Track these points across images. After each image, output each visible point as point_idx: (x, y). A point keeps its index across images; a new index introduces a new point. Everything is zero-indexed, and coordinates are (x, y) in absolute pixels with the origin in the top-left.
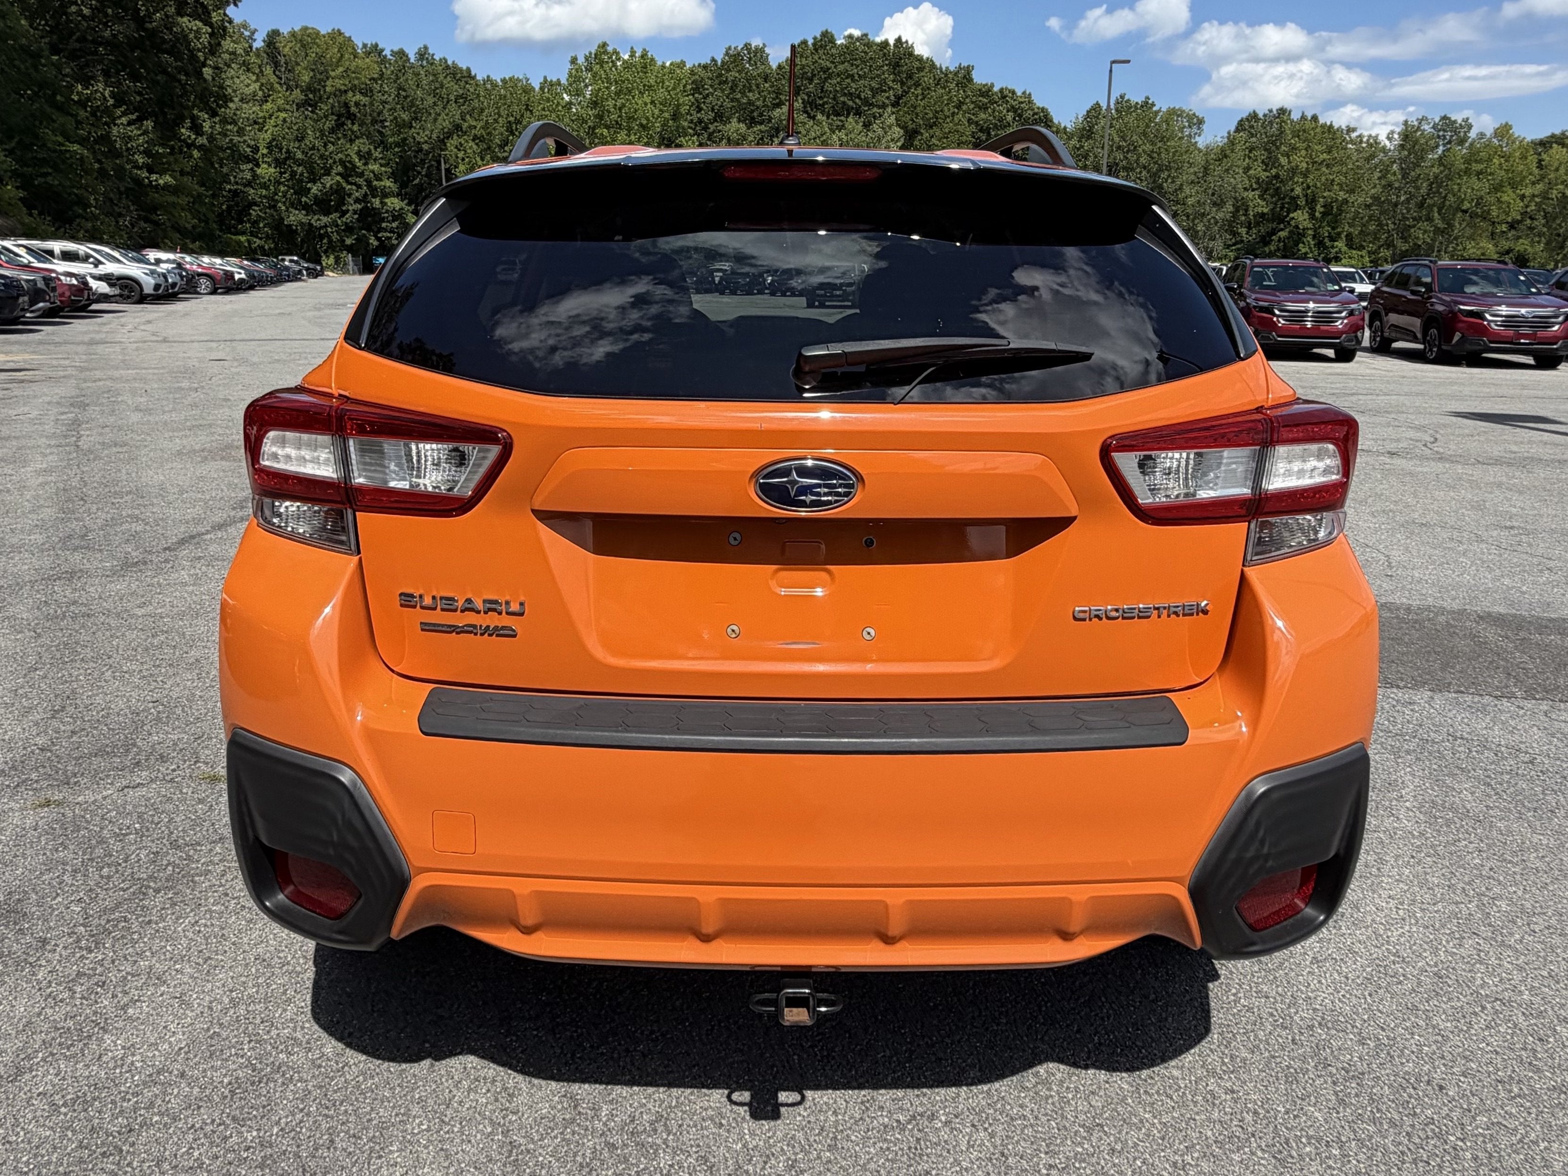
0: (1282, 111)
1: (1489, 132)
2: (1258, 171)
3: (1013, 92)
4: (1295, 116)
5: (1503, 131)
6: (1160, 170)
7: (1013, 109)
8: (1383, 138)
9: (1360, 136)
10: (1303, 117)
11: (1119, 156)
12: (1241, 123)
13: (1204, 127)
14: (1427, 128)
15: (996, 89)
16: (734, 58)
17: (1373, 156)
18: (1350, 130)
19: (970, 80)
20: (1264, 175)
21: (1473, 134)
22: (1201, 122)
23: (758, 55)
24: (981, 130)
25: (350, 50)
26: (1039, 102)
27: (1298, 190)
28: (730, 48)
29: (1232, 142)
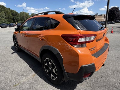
3: (14, 10)
22: (29, 14)
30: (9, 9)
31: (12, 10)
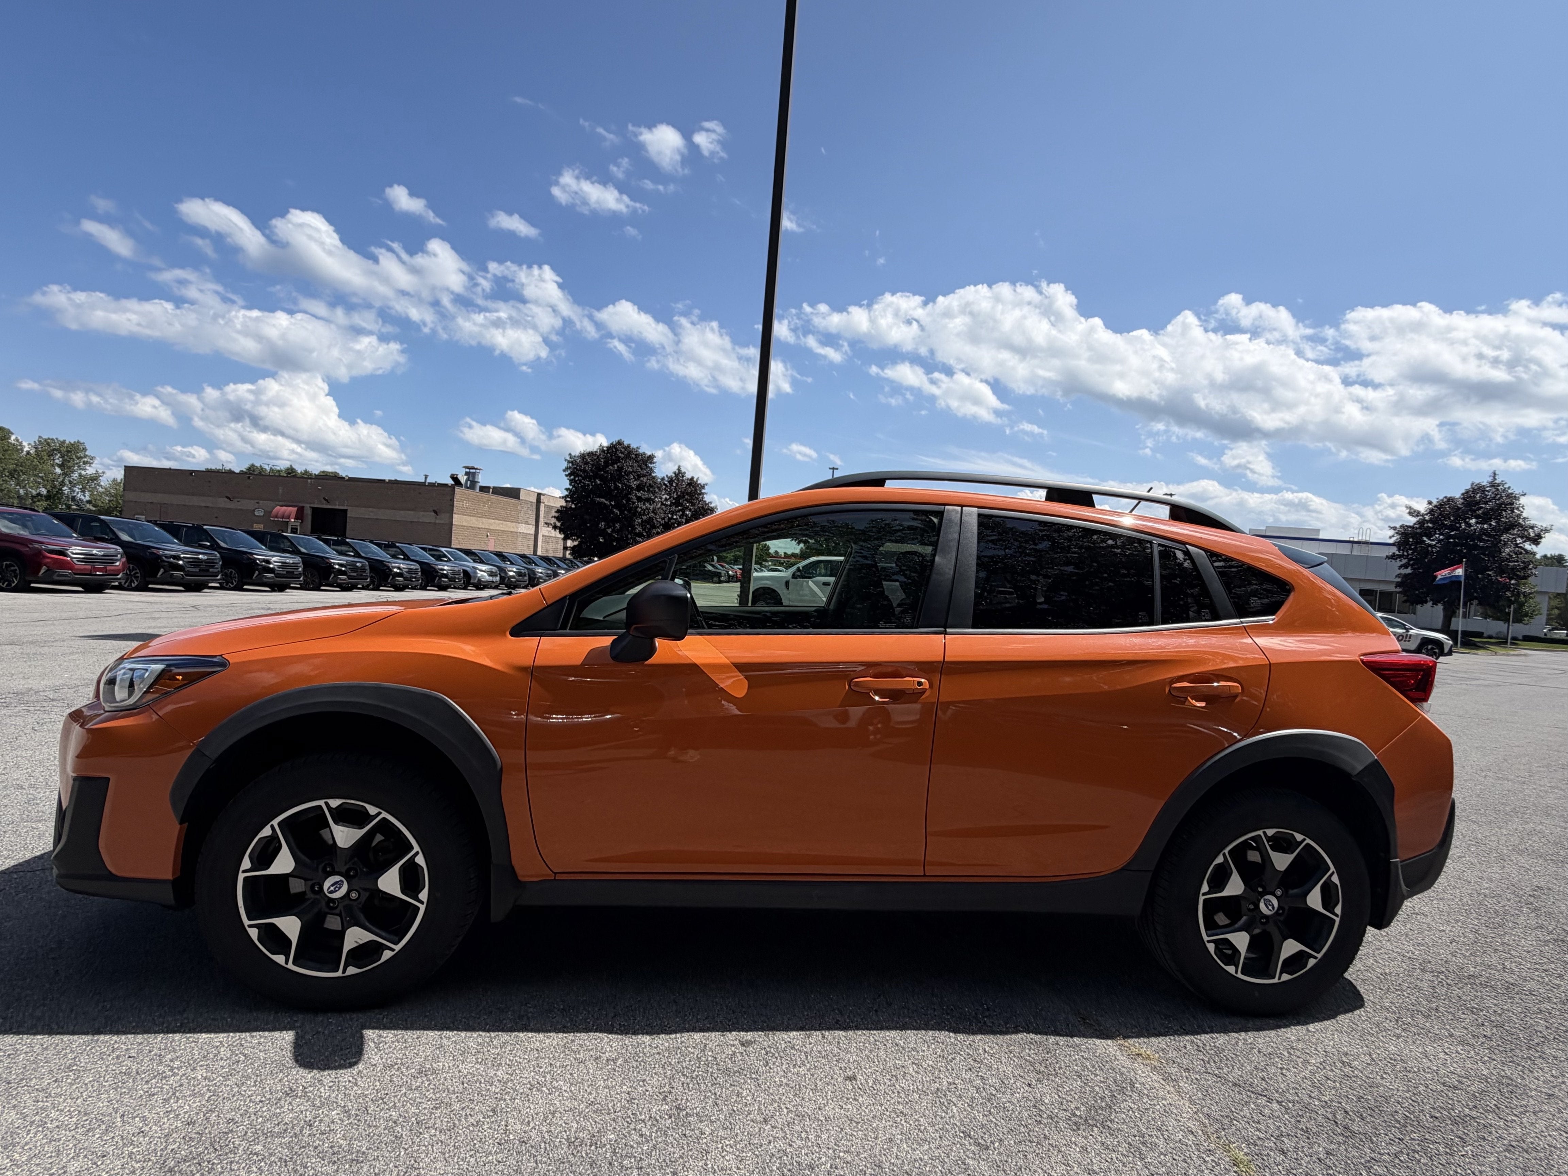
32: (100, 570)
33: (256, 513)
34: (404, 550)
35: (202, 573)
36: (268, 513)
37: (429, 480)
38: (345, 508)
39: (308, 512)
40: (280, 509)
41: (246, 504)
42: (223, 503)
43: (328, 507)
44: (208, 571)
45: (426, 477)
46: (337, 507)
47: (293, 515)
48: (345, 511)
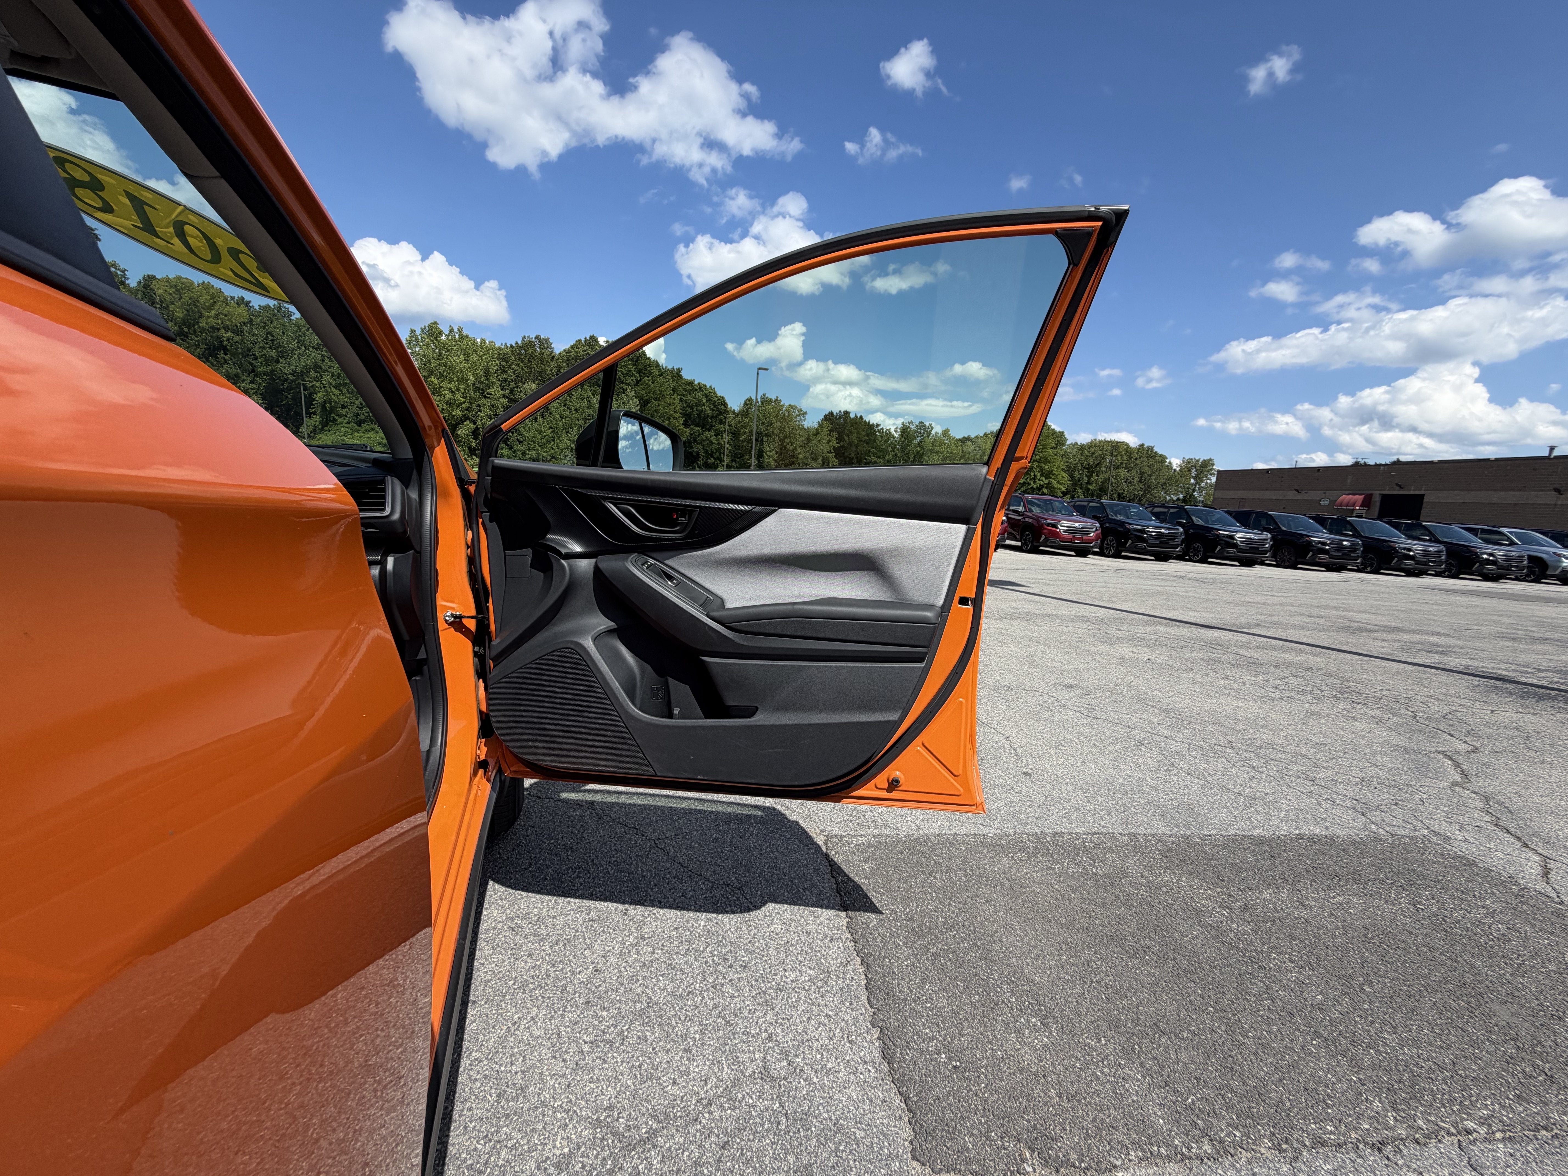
0: (847, 413)
1: (940, 432)
2: (834, 443)
3: (705, 386)
4: (852, 416)
5: (946, 433)
6: (785, 437)
7: (706, 396)
8: (892, 430)
9: (882, 429)
10: (856, 416)
11: (763, 428)
12: (826, 416)
13: (807, 417)
14: (913, 427)
15: (696, 383)
16: (528, 345)
17: (888, 439)
18: (878, 425)
19: (681, 376)
20: (837, 445)
21: (933, 432)
22: (805, 414)
23: (545, 343)
24: (688, 406)
25: (222, 298)
26: (719, 393)
27: (853, 455)
28: (524, 337)
29: (821, 425)
30: (676, 375)
31: (691, 383)
32: (1078, 539)
33: (1322, 503)
34: (1431, 529)
35: (1162, 545)
36: (1333, 502)
37: (1556, 453)
38: (1422, 492)
39: (1377, 499)
40: (1345, 498)
41: (1312, 495)
42: (1292, 495)
43: (1402, 492)
44: (1168, 543)
45: (1552, 449)
46: (1412, 492)
47: (1360, 503)
48: (1423, 496)
